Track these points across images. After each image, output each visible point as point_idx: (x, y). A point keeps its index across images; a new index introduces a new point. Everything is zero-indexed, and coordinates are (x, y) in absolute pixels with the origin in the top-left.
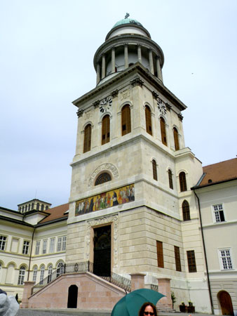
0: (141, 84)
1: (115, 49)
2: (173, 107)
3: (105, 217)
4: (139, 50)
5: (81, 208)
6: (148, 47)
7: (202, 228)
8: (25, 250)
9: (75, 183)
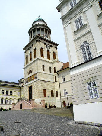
0: (39, 41)
1: (33, 30)
2: (53, 45)
3: (31, 84)
4: (44, 30)
5: (26, 82)
6: (47, 28)
7: (59, 84)
8: (19, 94)
9: (24, 74)
